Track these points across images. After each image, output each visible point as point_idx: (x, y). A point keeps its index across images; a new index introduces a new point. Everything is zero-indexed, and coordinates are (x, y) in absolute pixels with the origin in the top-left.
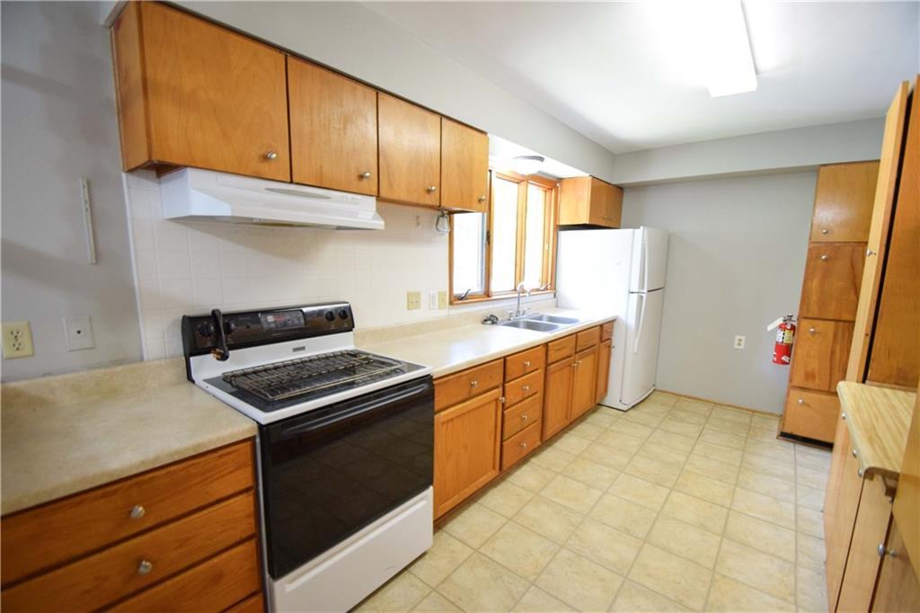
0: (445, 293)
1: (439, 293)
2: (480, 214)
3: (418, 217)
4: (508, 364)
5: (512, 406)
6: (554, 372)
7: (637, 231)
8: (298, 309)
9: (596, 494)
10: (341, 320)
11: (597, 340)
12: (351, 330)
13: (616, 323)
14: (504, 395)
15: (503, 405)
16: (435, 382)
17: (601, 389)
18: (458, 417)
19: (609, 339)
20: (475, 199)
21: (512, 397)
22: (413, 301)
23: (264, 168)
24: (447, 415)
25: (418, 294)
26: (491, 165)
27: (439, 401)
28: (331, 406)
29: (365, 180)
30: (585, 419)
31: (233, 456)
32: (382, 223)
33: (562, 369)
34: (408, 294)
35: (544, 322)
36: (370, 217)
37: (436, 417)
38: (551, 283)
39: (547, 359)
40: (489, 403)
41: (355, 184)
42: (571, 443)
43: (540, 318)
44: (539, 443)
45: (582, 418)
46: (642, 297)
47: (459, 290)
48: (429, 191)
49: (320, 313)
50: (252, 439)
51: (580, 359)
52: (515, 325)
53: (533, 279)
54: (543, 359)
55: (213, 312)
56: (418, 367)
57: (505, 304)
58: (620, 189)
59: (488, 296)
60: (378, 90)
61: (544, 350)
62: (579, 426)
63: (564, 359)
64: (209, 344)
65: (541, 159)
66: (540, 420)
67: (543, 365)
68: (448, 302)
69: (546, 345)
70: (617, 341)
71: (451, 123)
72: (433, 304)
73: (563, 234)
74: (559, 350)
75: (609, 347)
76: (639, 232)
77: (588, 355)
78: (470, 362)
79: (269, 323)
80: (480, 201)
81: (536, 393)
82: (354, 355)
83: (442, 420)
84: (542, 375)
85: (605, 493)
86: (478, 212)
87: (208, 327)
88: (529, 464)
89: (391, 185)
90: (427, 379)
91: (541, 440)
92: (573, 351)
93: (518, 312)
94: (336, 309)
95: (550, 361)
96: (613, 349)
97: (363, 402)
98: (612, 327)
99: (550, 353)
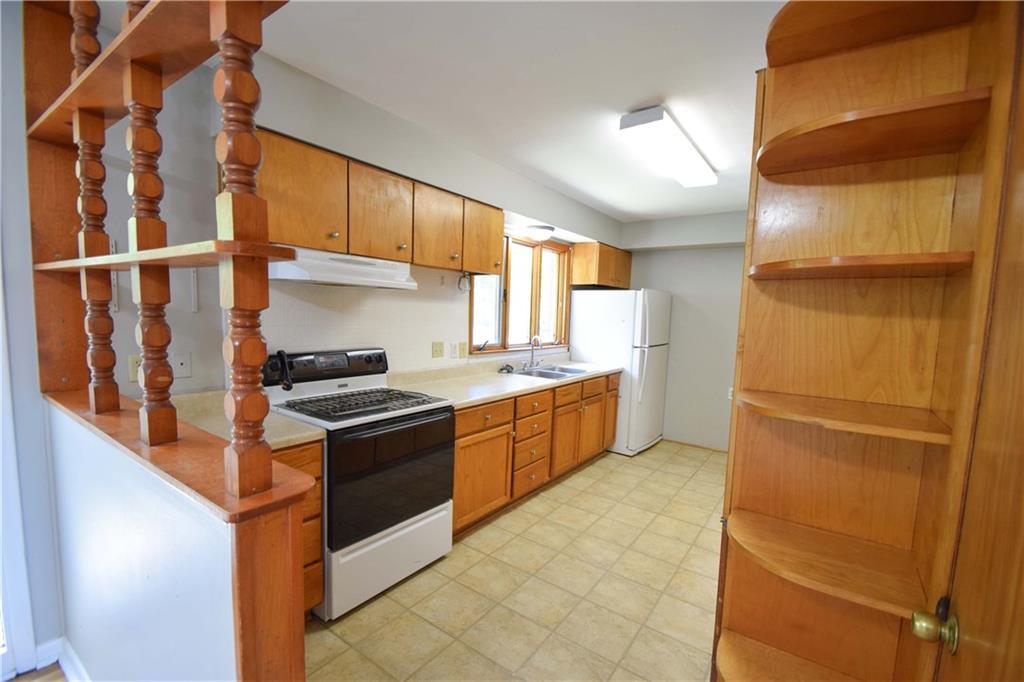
0: (465, 344)
1: (460, 344)
2: (498, 276)
3: (443, 278)
4: (518, 403)
5: (521, 441)
6: (561, 415)
7: (638, 292)
8: (344, 352)
9: (593, 518)
10: (376, 363)
11: (602, 389)
12: (384, 372)
13: (622, 376)
14: (514, 430)
15: (514, 438)
16: (456, 413)
17: (608, 435)
18: (474, 444)
19: (615, 389)
20: (492, 264)
21: (521, 433)
22: (437, 350)
23: (329, 243)
24: (468, 440)
25: (442, 344)
26: (507, 232)
27: (459, 429)
28: (377, 422)
29: (402, 251)
30: (594, 462)
31: (310, 451)
32: (416, 284)
33: (571, 412)
34: (433, 343)
35: (556, 372)
36: (404, 280)
37: (457, 442)
38: (565, 338)
39: (554, 403)
40: (502, 435)
41: (395, 253)
42: (578, 481)
43: (553, 369)
44: (547, 479)
45: (590, 460)
46: (644, 351)
47: (478, 341)
48: (453, 258)
49: (360, 357)
50: (321, 441)
51: (586, 405)
52: (529, 374)
53: (547, 334)
54: (551, 403)
55: (279, 353)
56: (440, 400)
57: (519, 356)
58: (629, 253)
59: (505, 348)
60: (414, 181)
61: (552, 394)
62: (588, 469)
63: (569, 404)
64: (277, 377)
65: (552, 229)
66: (548, 459)
67: (551, 408)
68: (467, 351)
69: (553, 390)
70: (623, 391)
71: (472, 203)
72: (455, 353)
73: (577, 294)
74: (564, 395)
75: (616, 397)
76: (640, 293)
77: (596, 402)
78: (487, 399)
79: (322, 363)
80: (496, 265)
81: (544, 432)
82: (388, 391)
83: (461, 445)
84: (550, 417)
85: (601, 517)
86: (494, 274)
87: (276, 364)
88: (539, 497)
89: (422, 253)
90: (449, 409)
91: (550, 476)
92: (579, 398)
93: (532, 362)
94: (373, 354)
95: (557, 404)
96: (620, 400)
97: (400, 422)
98: (618, 379)
99: (557, 397)
